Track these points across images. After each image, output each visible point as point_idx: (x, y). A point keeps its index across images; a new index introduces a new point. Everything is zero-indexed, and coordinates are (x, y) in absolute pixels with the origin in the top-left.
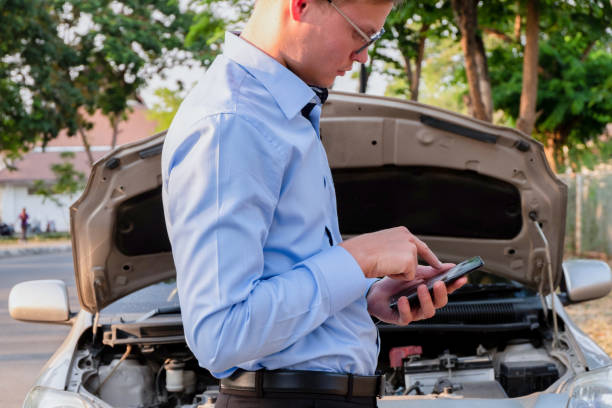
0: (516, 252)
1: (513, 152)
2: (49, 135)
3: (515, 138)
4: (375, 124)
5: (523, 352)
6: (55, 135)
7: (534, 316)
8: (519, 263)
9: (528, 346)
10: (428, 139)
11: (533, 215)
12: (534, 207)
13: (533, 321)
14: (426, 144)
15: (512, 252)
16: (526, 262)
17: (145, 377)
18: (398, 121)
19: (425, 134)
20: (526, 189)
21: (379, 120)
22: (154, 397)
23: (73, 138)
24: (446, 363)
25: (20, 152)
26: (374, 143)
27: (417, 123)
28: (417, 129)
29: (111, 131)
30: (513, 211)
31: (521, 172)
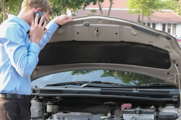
0: (170, 74)
1: (165, 39)
2: (86, 4)
3: (166, 35)
4: (117, 27)
5: (169, 109)
6: (88, 4)
7: (176, 96)
8: (172, 77)
9: (173, 107)
10: (135, 33)
11: (174, 61)
12: (174, 59)
13: (175, 98)
14: (134, 35)
15: (168, 73)
16: (174, 77)
17: (40, 106)
18: (125, 27)
19: (134, 32)
20: (170, 52)
21: (118, 26)
22: (43, 113)
23: (95, 5)
24: (137, 111)
25: (77, 9)
26: (116, 34)
27: (131, 28)
28: (131, 29)
29: (109, 3)
30: (167, 60)
31: (168, 47)
